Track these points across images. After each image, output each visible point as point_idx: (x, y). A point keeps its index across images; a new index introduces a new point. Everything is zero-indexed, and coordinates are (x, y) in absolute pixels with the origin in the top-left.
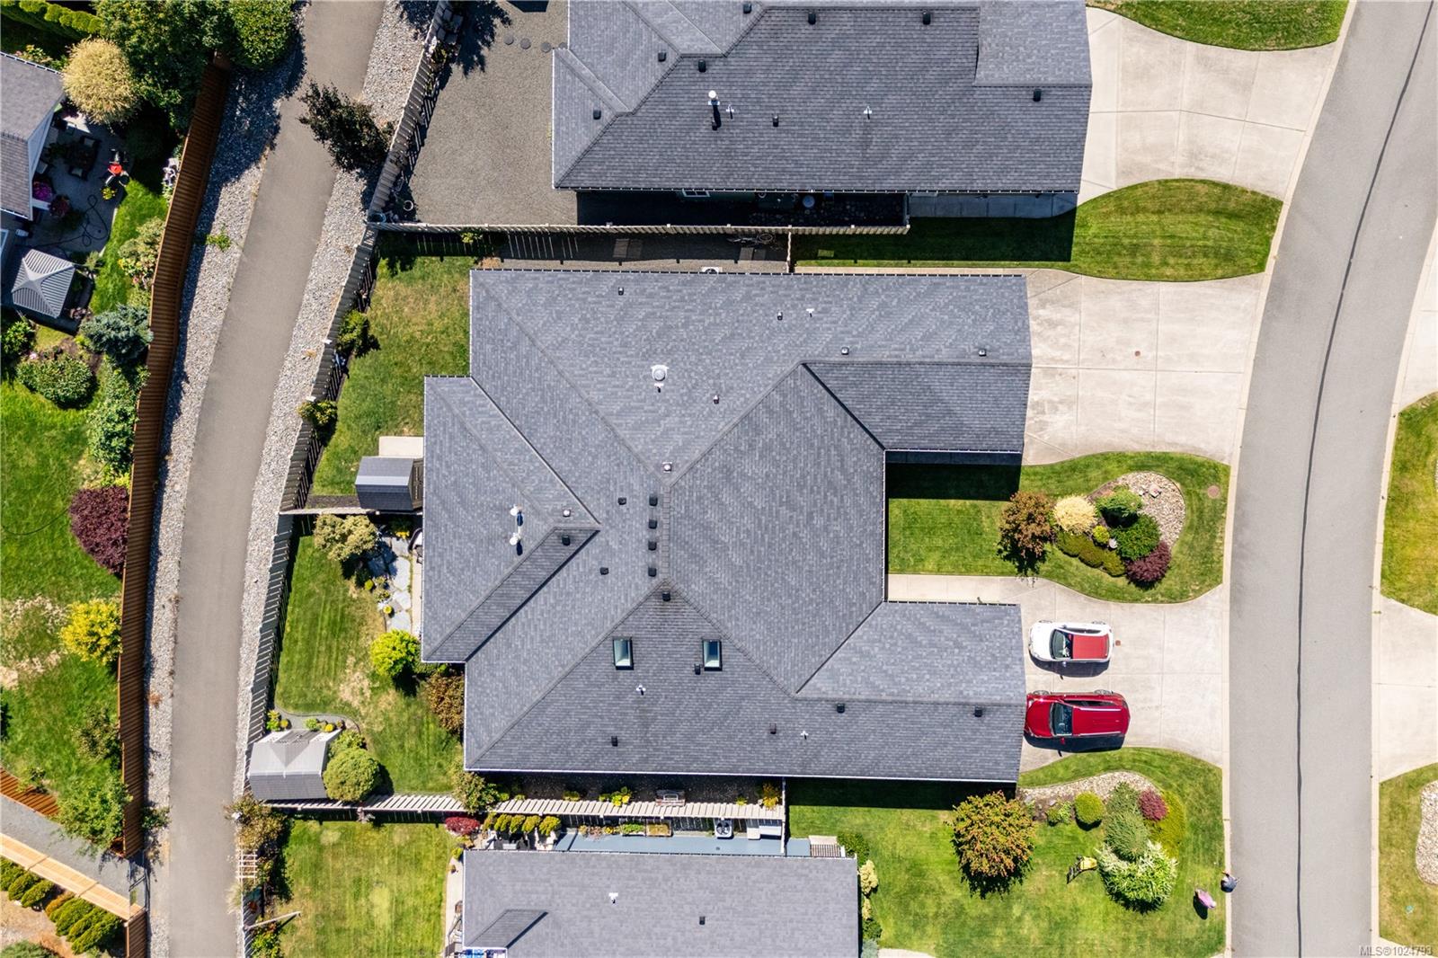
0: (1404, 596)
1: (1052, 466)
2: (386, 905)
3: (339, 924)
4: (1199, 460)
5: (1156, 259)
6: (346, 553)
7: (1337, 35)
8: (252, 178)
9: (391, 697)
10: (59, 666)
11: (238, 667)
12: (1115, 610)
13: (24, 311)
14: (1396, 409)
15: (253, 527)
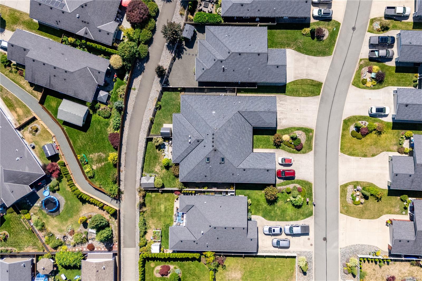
0: (344, 152)
1: (282, 129)
2: (163, 208)
3: (155, 211)
4: (308, 128)
5: (300, 93)
6: (158, 144)
7: (332, 54)
8: (140, 78)
9: (164, 170)
10: (104, 165)
11: (137, 165)
12: (293, 155)
13: (99, 101)
14: (343, 120)
15: (139, 140)
